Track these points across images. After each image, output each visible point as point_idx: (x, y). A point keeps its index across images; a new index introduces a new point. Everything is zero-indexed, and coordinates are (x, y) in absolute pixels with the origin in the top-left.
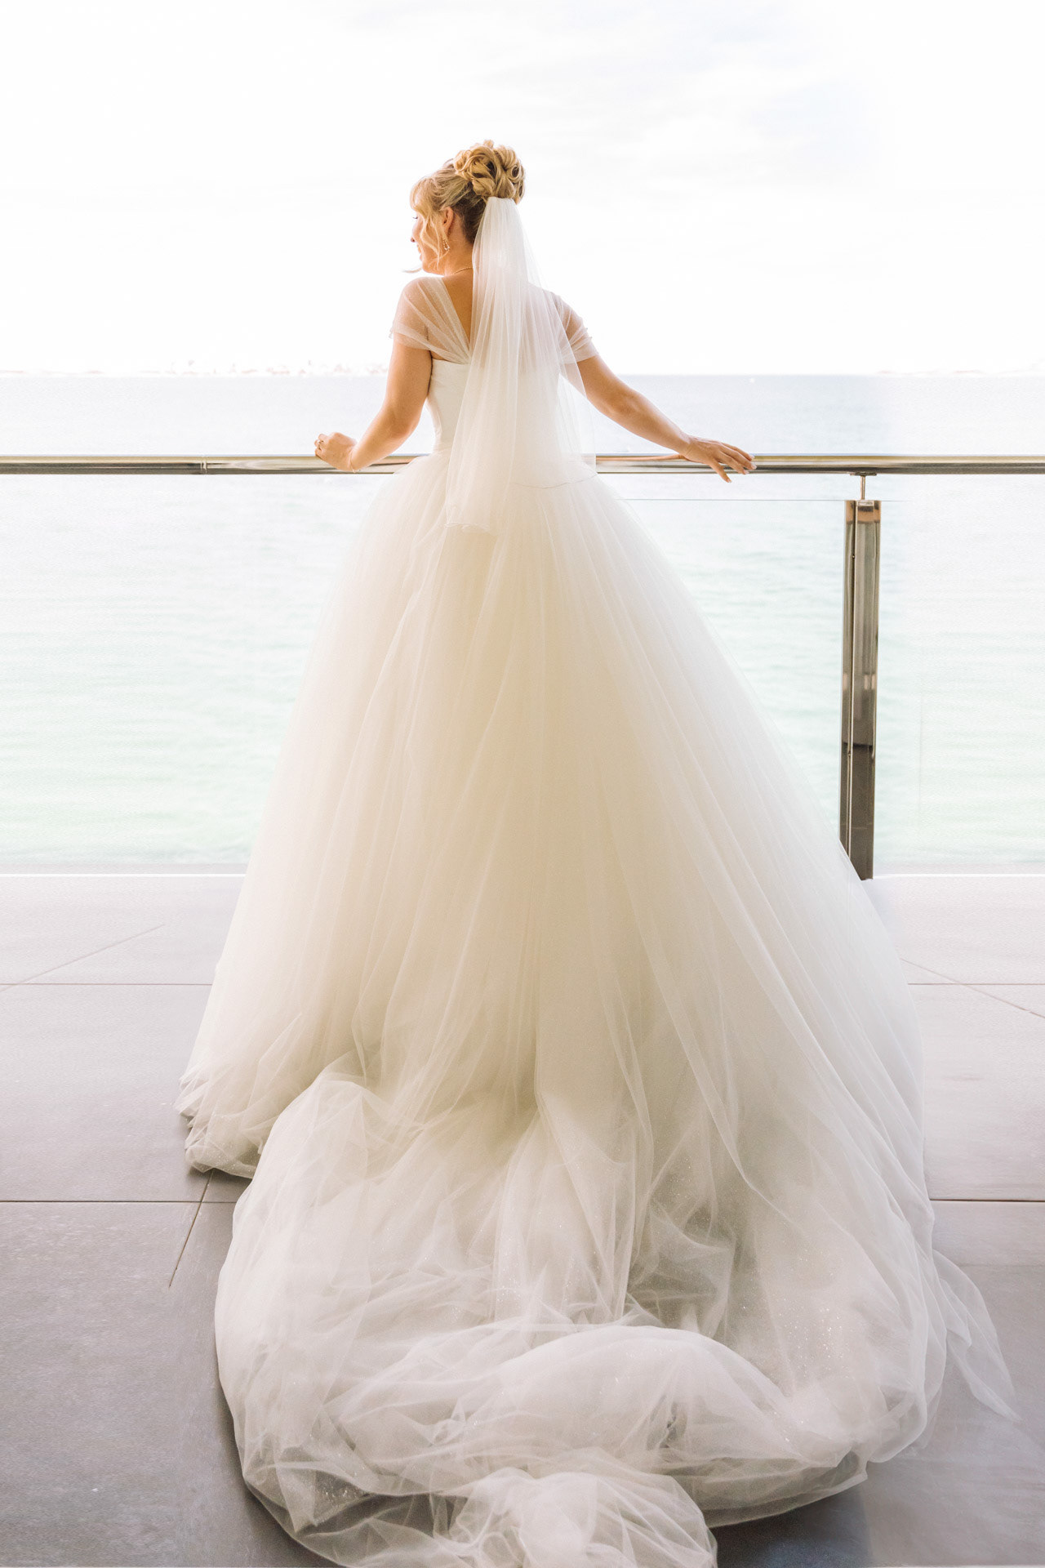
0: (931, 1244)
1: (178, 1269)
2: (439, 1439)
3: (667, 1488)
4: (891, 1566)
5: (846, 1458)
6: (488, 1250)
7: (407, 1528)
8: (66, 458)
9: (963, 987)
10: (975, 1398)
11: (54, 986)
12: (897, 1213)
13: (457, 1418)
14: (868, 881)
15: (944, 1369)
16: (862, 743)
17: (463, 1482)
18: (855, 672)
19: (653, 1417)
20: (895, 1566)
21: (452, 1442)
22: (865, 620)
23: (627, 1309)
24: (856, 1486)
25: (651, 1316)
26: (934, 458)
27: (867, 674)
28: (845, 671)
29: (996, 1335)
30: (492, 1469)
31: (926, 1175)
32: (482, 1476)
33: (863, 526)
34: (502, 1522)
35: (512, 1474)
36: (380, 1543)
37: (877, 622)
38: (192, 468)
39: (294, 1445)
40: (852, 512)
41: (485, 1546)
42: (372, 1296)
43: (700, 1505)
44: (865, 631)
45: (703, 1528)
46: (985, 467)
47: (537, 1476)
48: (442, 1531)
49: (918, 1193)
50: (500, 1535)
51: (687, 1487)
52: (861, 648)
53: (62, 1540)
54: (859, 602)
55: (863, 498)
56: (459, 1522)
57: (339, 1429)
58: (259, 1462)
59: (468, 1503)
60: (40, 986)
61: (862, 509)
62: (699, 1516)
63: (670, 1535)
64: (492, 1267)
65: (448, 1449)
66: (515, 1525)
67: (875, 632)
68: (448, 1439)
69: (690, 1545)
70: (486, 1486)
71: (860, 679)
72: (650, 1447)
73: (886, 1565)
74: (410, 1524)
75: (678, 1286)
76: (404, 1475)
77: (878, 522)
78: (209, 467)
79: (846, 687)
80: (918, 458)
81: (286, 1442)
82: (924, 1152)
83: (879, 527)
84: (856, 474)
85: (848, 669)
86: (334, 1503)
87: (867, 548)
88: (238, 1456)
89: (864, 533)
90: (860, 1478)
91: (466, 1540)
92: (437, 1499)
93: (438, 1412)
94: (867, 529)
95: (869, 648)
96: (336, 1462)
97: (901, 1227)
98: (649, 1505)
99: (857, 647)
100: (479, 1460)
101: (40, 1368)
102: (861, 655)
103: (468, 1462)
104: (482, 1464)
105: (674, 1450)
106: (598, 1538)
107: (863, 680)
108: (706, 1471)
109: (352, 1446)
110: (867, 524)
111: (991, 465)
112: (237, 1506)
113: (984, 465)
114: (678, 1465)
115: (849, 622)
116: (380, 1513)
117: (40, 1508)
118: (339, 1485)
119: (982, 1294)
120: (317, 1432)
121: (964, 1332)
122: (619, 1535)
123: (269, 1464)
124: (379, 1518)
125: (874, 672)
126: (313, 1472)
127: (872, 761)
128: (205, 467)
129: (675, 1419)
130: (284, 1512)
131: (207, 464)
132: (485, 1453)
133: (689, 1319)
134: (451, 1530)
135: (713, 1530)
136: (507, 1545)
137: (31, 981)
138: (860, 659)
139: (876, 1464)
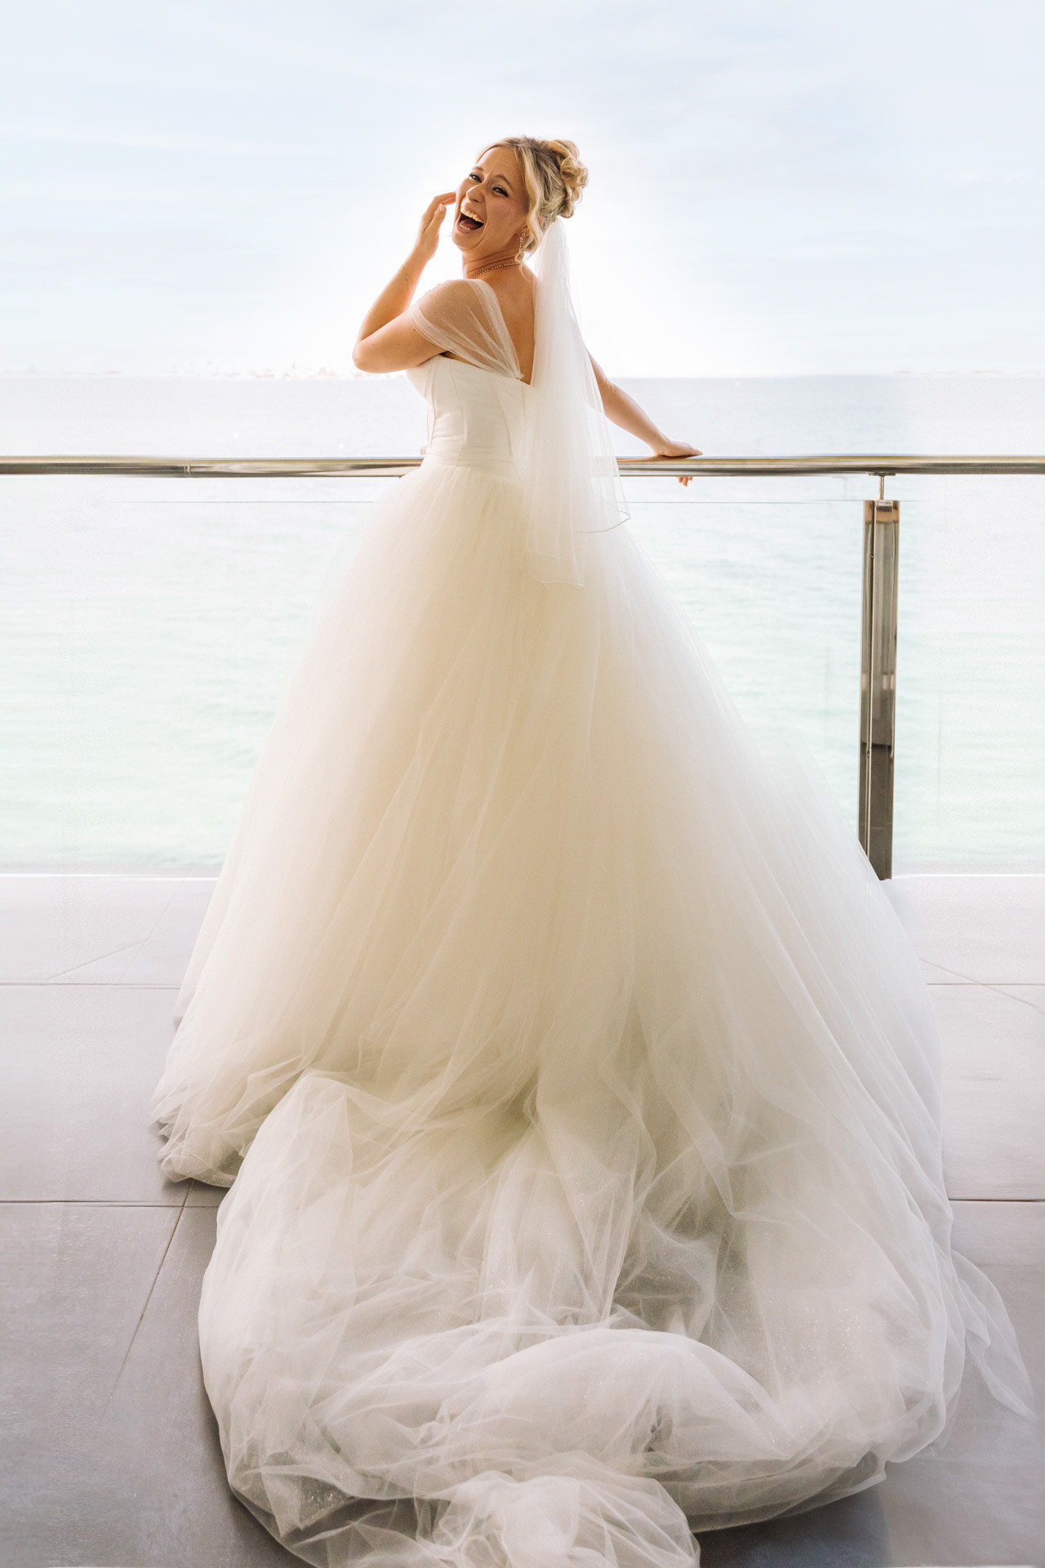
0: (950, 1244)
1: (161, 1274)
2: (423, 1441)
3: (651, 1491)
4: (910, 1566)
5: (864, 1458)
6: (477, 1253)
7: (392, 1532)
8: (85, 458)
9: (981, 987)
10: (994, 1398)
11: (74, 986)
12: (916, 1213)
13: (441, 1421)
14: (887, 880)
15: (962, 1368)
16: (881, 743)
17: (447, 1486)
18: (874, 671)
19: (637, 1422)
20: (914, 1566)
21: (437, 1444)
22: (883, 620)
23: (613, 1311)
24: (875, 1487)
25: (635, 1318)
26: (953, 458)
27: (886, 673)
28: (863, 671)
29: (1014, 1335)
30: (476, 1472)
31: (945, 1175)
32: (466, 1479)
33: (882, 526)
34: (483, 1527)
35: (495, 1477)
36: (364, 1547)
37: (896, 622)
38: (175, 470)
39: (280, 1450)
40: (871, 512)
41: (468, 1549)
42: (358, 1300)
43: (685, 1510)
44: (883, 631)
45: (686, 1532)
46: (1004, 467)
47: (521, 1480)
48: (427, 1534)
49: (937, 1193)
50: (482, 1538)
51: (672, 1492)
52: (880, 648)
53: (81, 1540)
54: (877, 602)
55: (882, 498)
56: (441, 1524)
57: (324, 1432)
58: (243, 1467)
59: (451, 1505)
60: (59, 986)
61: (881, 509)
62: (681, 1519)
63: (654, 1540)
64: (479, 1270)
65: (431, 1453)
66: (497, 1529)
67: (894, 632)
68: (433, 1441)
69: (674, 1550)
70: (468, 1490)
71: (878, 679)
72: (634, 1450)
73: (905, 1565)
74: (394, 1527)
75: (665, 1287)
76: (389, 1479)
77: (896, 522)
78: (192, 470)
79: (864, 687)
80: (937, 458)
81: (271, 1448)
82: (943, 1152)
83: (898, 527)
84: (875, 474)
85: (866, 669)
86: (321, 1507)
87: (886, 548)
88: (223, 1462)
89: (882, 532)
90: (879, 1478)
91: (449, 1543)
92: (421, 1502)
93: (424, 1413)
94: (886, 529)
95: (888, 648)
96: (322, 1467)
97: (919, 1226)
98: (633, 1509)
99: (876, 646)
100: (463, 1463)
101: (59, 1368)
102: (880, 655)
103: (453, 1466)
104: (465, 1468)
105: (658, 1453)
106: (581, 1542)
107: (882, 680)
108: (693, 1475)
109: (338, 1450)
110: (886, 524)
111: (1009, 465)
112: (220, 1510)
113: (1003, 465)
114: (663, 1469)
115: (868, 622)
116: (365, 1517)
117: (59, 1508)
118: (325, 1488)
119: (1000, 1294)
120: (301, 1438)
121: (982, 1331)
122: (602, 1538)
123: (255, 1468)
124: (366, 1522)
125: (893, 672)
126: (298, 1477)
127: (891, 761)
128: (188, 470)
129: (659, 1423)
130: (269, 1516)
131: (191, 467)
132: (468, 1457)
133: (676, 1322)
134: (435, 1533)
135: (697, 1536)
136: (491, 1549)
137: (51, 981)
138: (879, 659)
139: (894, 1464)
